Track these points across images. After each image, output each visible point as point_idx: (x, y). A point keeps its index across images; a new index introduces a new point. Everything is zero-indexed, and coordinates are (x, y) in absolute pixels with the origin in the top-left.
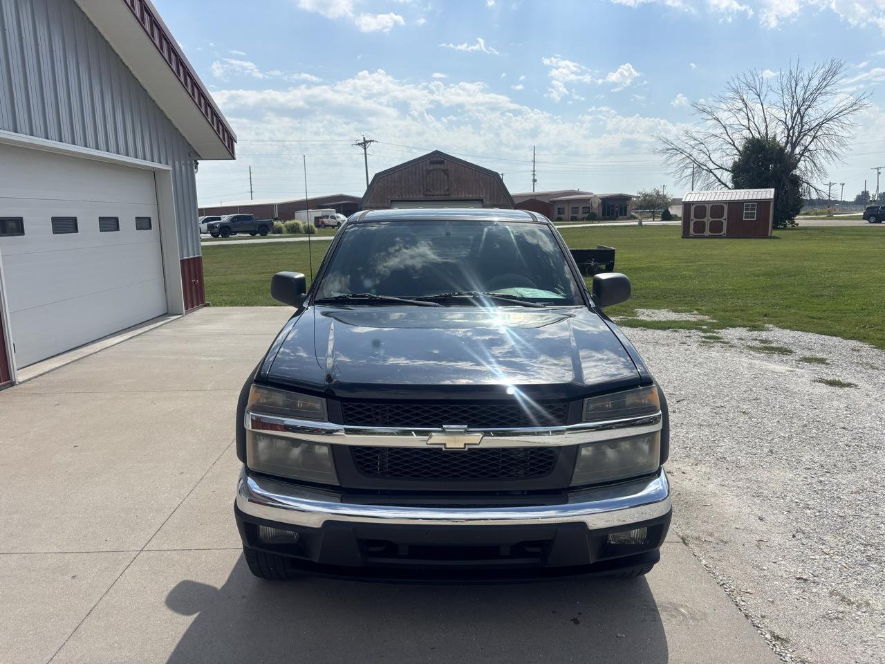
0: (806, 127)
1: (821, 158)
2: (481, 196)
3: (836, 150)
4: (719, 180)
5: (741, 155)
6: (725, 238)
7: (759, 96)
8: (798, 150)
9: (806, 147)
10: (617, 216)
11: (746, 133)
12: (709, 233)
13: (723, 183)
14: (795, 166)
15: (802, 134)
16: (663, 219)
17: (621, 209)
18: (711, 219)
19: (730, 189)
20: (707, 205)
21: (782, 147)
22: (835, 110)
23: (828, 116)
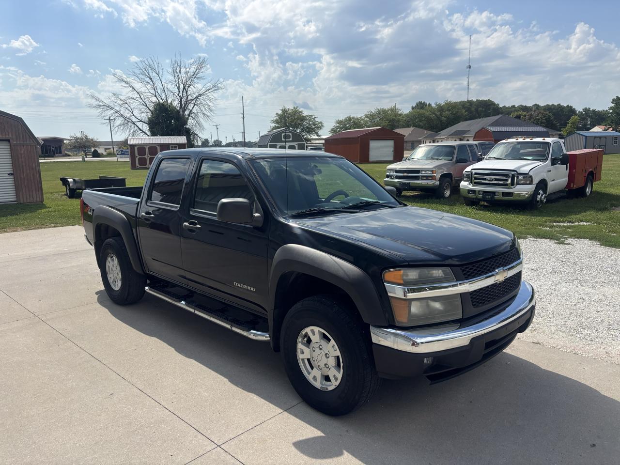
0: (190, 97)
1: (201, 118)
2: (8, 136)
3: (208, 114)
4: (141, 130)
5: (152, 113)
7: (158, 75)
8: (187, 113)
9: (191, 111)
10: (54, 154)
11: (154, 99)
13: (143, 132)
14: (186, 123)
15: (187, 102)
16: (94, 157)
17: (56, 148)
18: (150, 156)
19: (149, 136)
20: (145, 147)
21: (178, 110)
22: (204, 89)
23: (201, 92)
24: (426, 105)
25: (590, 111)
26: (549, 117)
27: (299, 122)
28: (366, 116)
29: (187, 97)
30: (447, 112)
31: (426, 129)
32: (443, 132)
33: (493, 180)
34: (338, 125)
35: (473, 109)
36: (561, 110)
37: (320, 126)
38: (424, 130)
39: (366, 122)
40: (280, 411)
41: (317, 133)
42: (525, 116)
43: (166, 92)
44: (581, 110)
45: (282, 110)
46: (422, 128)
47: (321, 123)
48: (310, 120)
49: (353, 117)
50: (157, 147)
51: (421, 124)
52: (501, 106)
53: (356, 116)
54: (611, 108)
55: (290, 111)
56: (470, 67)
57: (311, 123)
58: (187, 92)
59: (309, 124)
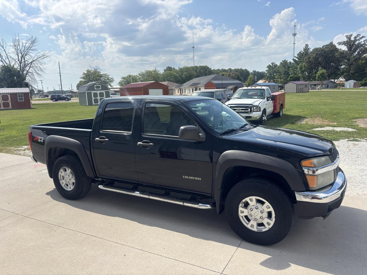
1: (36, 76)
3: (41, 73)
6: (11, 110)
7: (3, 47)
8: (25, 72)
9: (28, 71)
12: (4, 108)
14: (25, 79)
15: (25, 66)
18: (3, 102)
21: (18, 71)
22: (36, 57)
23: (34, 59)
24: (172, 68)
25: (256, 72)
26: (238, 75)
27: (98, 78)
28: (140, 75)
29: (25, 62)
30: (185, 73)
31: (174, 82)
32: (185, 84)
33: (240, 110)
34: (123, 80)
35: (198, 71)
36: (242, 71)
37: (112, 81)
38: (174, 83)
39: (140, 78)
40: (236, 248)
41: (110, 85)
42: (226, 75)
43: (9, 59)
44: (252, 72)
45: (87, 71)
46: (172, 82)
47: (112, 78)
48: (105, 77)
49: (132, 75)
50: (8, 95)
51: (171, 79)
52: (212, 69)
53: (133, 75)
54: (267, 71)
55: (92, 71)
56: (194, 47)
57: (106, 78)
58: (24, 59)
59: (105, 79)
